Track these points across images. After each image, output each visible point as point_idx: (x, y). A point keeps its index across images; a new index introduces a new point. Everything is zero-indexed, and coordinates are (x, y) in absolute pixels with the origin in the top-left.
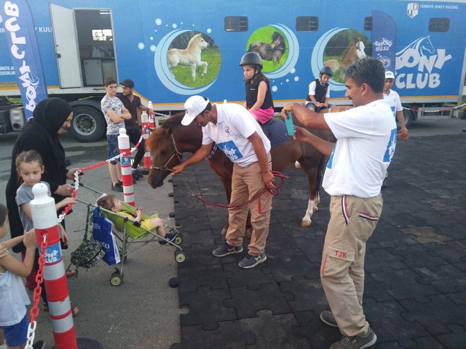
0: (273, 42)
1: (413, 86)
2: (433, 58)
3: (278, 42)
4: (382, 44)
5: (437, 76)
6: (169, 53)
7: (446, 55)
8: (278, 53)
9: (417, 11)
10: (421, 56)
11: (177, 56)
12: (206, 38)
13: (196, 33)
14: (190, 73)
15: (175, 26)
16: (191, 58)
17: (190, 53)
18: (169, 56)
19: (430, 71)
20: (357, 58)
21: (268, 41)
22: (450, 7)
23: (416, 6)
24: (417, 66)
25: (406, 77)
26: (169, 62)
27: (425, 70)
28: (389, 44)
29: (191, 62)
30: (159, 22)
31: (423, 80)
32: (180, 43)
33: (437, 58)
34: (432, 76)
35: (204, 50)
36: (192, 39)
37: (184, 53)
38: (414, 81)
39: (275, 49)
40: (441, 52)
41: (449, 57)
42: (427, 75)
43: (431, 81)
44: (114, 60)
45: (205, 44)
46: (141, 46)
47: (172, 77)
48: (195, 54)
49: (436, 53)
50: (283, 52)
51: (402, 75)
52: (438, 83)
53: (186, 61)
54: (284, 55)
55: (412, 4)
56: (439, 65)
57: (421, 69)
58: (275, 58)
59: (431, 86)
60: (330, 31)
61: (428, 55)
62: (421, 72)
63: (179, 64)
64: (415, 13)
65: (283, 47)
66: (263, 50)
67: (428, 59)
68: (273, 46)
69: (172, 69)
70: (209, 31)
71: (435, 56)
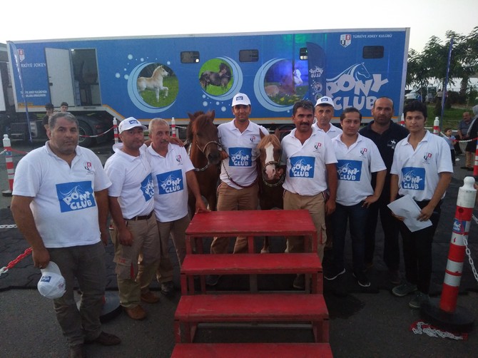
0: (220, 71)
2: (369, 82)
3: (225, 71)
4: (315, 71)
5: (375, 98)
6: (139, 81)
7: (382, 80)
8: (225, 80)
9: (350, 41)
10: (356, 80)
11: (145, 83)
12: (167, 68)
13: (158, 65)
14: (155, 96)
15: (142, 60)
16: (155, 84)
17: (154, 80)
19: (366, 94)
21: (217, 70)
22: (383, 36)
23: (348, 36)
25: (342, 100)
26: (139, 88)
27: (362, 94)
28: (321, 71)
29: (156, 88)
30: (130, 57)
31: (360, 102)
32: (146, 73)
33: (373, 82)
34: (369, 99)
35: (165, 78)
36: (156, 70)
37: (150, 80)
39: (223, 77)
40: (377, 77)
41: (386, 81)
42: (363, 98)
43: (369, 103)
44: (98, 84)
45: (166, 73)
46: (118, 75)
47: (141, 99)
48: (158, 82)
49: (372, 78)
50: (229, 79)
51: (339, 98)
53: (151, 86)
54: (230, 82)
55: (345, 35)
56: (376, 89)
57: (357, 92)
58: (223, 84)
59: (369, 107)
60: (269, 62)
62: (357, 96)
63: (146, 89)
64: (348, 43)
65: (229, 75)
66: (212, 77)
67: (364, 83)
68: (221, 74)
69: (141, 92)
70: (169, 63)
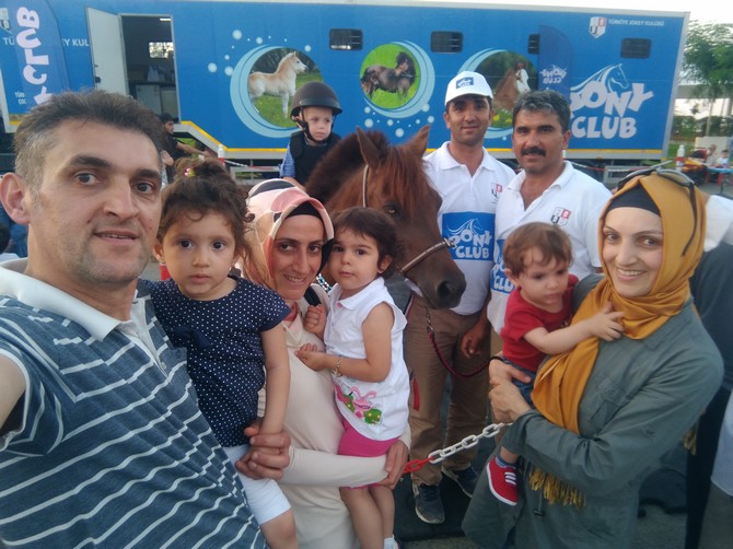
0: (398, 67)
1: (597, 135)
2: (626, 95)
3: (405, 66)
4: (551, 74)
5: (632, 121)
6: (251, 78)
7: (646, 91)
8: (405, 82)
9: (604, 28)
10: (609, 92)
11: (263, 82)
12: (304, 58)
13: (289, 51)
14: (280, 107)
15: (259, 40)
16: (282, 85)
17: (280, 78)
18: (251, 82)
19: (621, 113)
20: (517, 92)
21: (391, 64)
22: (651, 24)
23: (602, 21)
24: (603, 106)
25: (587, 121)
26: (251, 91)
27: (615, 113)
28: (562, 73)
29: (282, 92)
30: (237, 35)
31: (611, 126)
32: (267, 65)
33: (632, 96)
34: (624, 121)
35: (300, 76)
36: (284, 60)
37: (272, 79)
38: (598, 127)
39: (401, 77)
40: (638, 87)
41: (650, 95)
42: (616, 119)
43: (623, 128)
44: (174, 86)
45: (302, 67)
46: (212, 68)
47: (255, 112)
48: (287, 81)
49: (630, 89)
50: (412, 81)
51: (582, 119)
52: (633, 131)
53: (274, 89)
55: (597, 18)
56: (635, 106)
57: (608, 111)
58: (401, 90)
59: (624, 135)
60: (478, 54)
61: (619, 91)
62: (608, 116)
63: (265, 94)
64: (601, 31)
65: (411, 74)
66: (383, 77)
67: (619, 96)
68: (398, 72)
69: (255, 100)
70: (308, 48)
71: (629, 93)
